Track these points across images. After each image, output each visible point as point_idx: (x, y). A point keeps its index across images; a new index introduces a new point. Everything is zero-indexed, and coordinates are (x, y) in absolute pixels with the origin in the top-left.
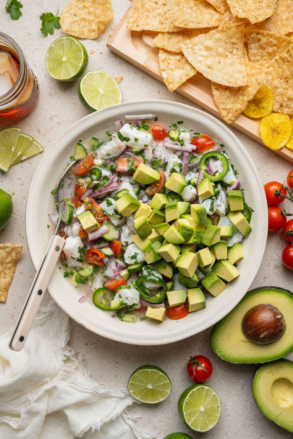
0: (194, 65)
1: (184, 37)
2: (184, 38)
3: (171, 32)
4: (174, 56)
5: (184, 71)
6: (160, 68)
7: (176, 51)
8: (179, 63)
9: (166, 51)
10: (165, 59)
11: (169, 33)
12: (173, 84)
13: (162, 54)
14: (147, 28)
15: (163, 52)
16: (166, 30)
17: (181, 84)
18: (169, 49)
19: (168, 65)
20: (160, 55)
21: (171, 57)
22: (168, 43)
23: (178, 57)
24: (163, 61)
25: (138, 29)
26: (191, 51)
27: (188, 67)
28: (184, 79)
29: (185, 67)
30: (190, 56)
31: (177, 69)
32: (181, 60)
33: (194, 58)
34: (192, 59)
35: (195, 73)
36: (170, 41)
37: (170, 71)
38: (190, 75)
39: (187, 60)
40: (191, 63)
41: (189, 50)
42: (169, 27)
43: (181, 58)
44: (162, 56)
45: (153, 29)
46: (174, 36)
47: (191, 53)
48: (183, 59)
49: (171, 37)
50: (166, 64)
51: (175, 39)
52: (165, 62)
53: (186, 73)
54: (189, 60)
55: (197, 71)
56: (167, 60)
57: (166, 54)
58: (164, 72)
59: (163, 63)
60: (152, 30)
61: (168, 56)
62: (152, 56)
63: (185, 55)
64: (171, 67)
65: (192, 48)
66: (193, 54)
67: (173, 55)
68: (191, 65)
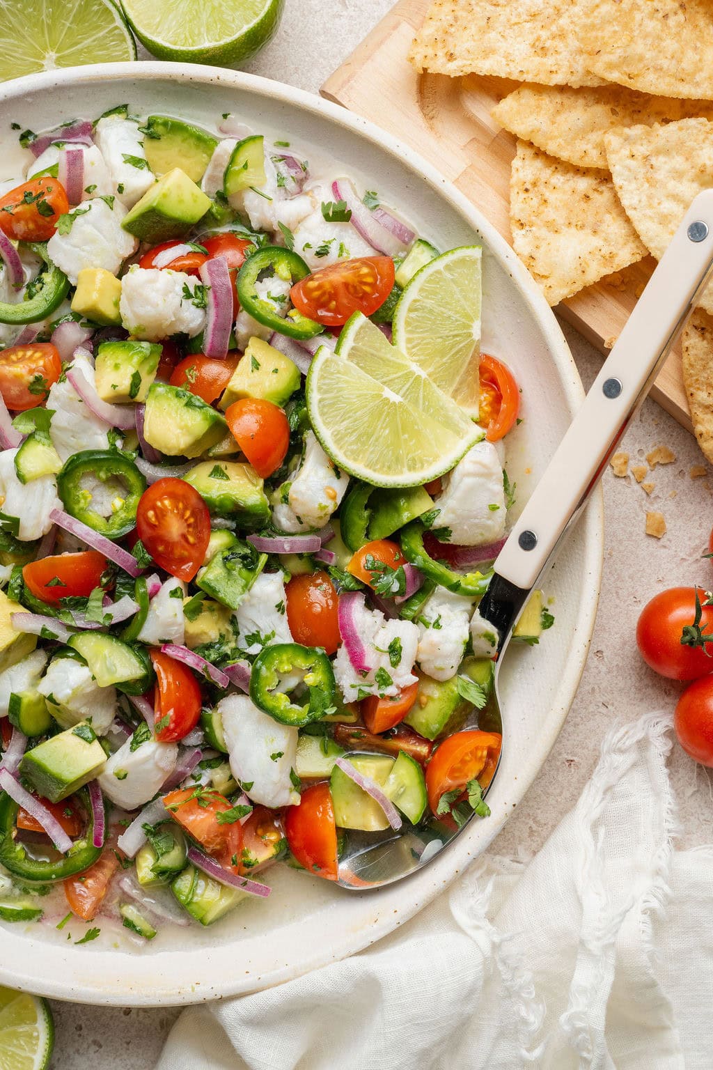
0: (641, 227)
1: (614, 112)
2: (614, 118)
3: (575, 86)
4: (569, 176)
5: (596, 242)
6: (512, 213)
7: (576, 161)
8: (584, 205)
9: (540, 153)
10: (534, 184)
11: (563, 89)
12: (549, 282)
13: (527, 162)
14: (486, 67)
15: (529, 152)
16: (558, 79)
17: (578, 287)
18: (552, 148)
19: (542, 208)
20: (516, 163)
21: (558, 179)
22: (553, 123)
23: (584, 184)
24: (527, 190)
25: (452, 69)
26: (643, 170)
27: (614, 227)
28: (595, 273)
29: (604, 227)
30: (633, 186)
31: (573, 230)
32: (594, 196)
33: (644, 198)
34: (635, 201)
35: (639, 258)
36: (561, 119)
37: (543, 232)
38: (617, 260)
39: (617, 201)
40: (629, 213)
41: (632, 163)
42: (571, 66)
43: (595, 190)
44: (525, 168)
45: (510, 73)
46: (581, 102)
47: (640, 176)
48: (602, 193)
49: (567, 102)
50: (535, 202)
51: (578, 114)
52: (530, 195)
53: (605, 251)
54: (625, 202)
55: (646, 249)
56: (542, 188)
57: (538, 163)
58: (523, 232)
59: (523, 195)
60: (503, 75)
61: (549, 171)
62: (486, 164)
63: (617, 180)
64: (550, 219)
65: (646, 158)
66: (646, 185)
67: (568, 172)
68: (628, 220)
